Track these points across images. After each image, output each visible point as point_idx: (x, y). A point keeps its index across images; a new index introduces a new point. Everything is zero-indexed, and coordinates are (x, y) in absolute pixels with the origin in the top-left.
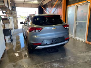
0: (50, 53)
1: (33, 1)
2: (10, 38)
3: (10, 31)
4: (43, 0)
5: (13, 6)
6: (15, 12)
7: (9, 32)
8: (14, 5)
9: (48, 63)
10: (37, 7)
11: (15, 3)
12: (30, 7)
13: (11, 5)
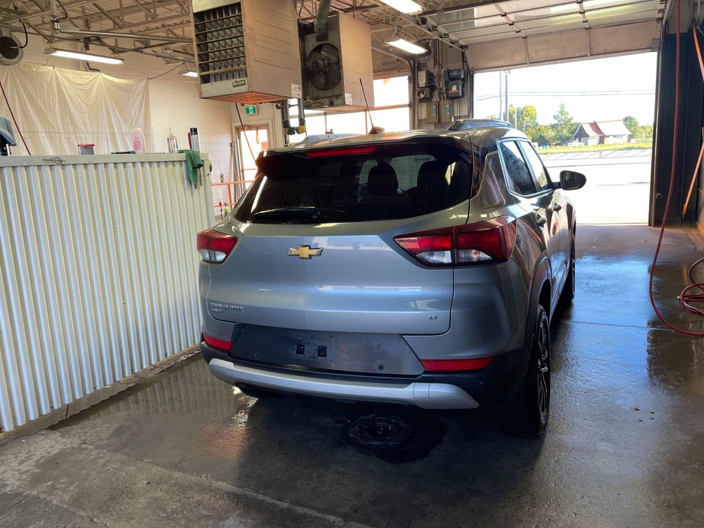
6: (464, 112)
10: (651, 49)
11: (462, 47)
12: (577, 55)
13: (444, 66)
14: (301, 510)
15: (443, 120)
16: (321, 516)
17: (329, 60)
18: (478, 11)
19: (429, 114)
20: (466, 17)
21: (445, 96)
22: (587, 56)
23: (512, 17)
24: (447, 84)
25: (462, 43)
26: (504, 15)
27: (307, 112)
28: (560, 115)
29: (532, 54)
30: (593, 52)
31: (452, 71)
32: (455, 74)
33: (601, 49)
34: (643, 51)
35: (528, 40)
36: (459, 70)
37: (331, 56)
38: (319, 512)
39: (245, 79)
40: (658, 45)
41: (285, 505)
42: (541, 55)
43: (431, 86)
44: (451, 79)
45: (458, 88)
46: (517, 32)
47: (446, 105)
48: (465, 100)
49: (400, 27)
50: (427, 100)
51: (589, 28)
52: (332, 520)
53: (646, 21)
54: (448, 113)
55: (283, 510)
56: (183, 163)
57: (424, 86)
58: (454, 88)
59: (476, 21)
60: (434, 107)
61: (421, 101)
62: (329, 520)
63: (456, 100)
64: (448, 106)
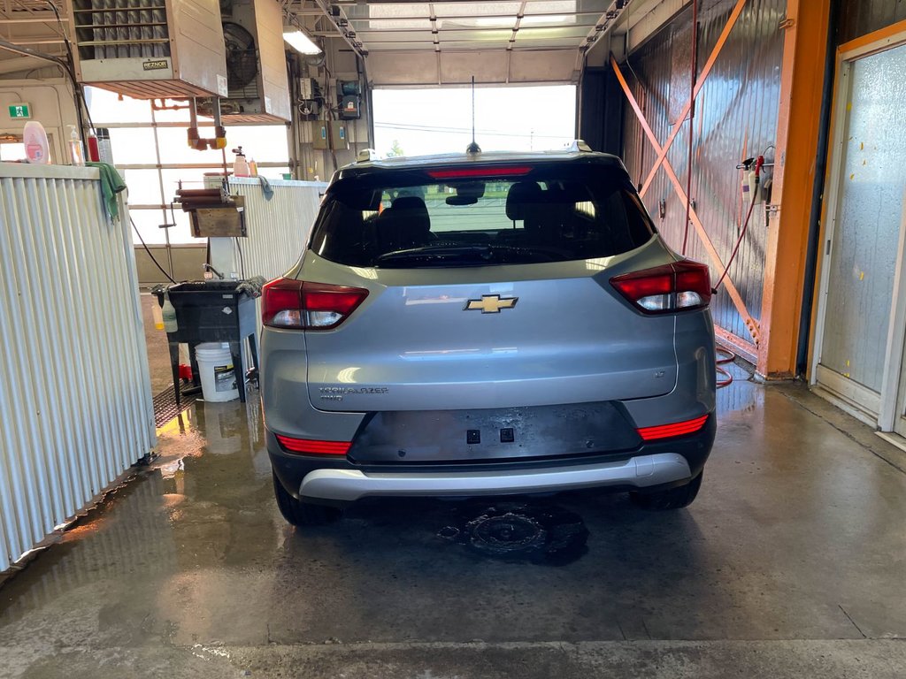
0: (479, 556)
1: (512, 22)
2: (230, 364)
3: (234, 304)
4: (612, 6)
5: (351, 76)
6: (363, 138)
7: (227, 311)
8: (361, 71)
9: (385, 657)
10: (569, 81)
11: (361, 52)
12: (494, 80)
13: (333, 74)
14: (509, 646)
15: (336, 146)
16: (539, 645)
17: (235, 48)
18: (375, 9)
19: (315, 136)
20: (359, 15)
21: (337, 114)
22: (505, 82)
23: (439, 24)
24: (340, 99)
25: (364, 48)
26: (433, 20)
27: (200, 119)
28: (394, 153)
29: (445, 72)
30: (513, 80)
31: (347, 83)
32: (351, 86)
33: (520, 76)
34: (562, 83)
35: (442, 54)
36: (356, 83)
37: (238, 41)
38: (533, 642)
39: (168, 59)
40: (577, 78)
41: (482, 645)
42: (455, 75)
43: (318, 99)
44: (345, 94)
45: (355, 106)
46: (435, 43)
47: (339, 127)
48: (362, 123)
49: (293, 14)
50: (313, 117)
51: (510, 50)
52: (557, 647)
53: (570, 48)
54: (343, 138)
55: (484, 652)
56: (96, 183)
57: (309, 98)
58: (350, 106)
59: (371, 22)
60: (323, 128)
61: (303, 118)
62: (553, 648)
63: (352, 122)
64: (342, 128)
